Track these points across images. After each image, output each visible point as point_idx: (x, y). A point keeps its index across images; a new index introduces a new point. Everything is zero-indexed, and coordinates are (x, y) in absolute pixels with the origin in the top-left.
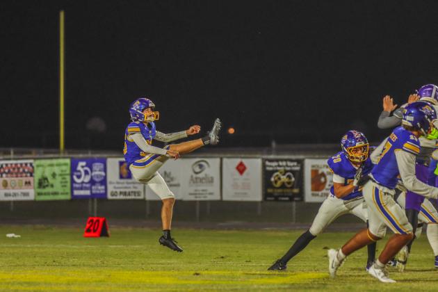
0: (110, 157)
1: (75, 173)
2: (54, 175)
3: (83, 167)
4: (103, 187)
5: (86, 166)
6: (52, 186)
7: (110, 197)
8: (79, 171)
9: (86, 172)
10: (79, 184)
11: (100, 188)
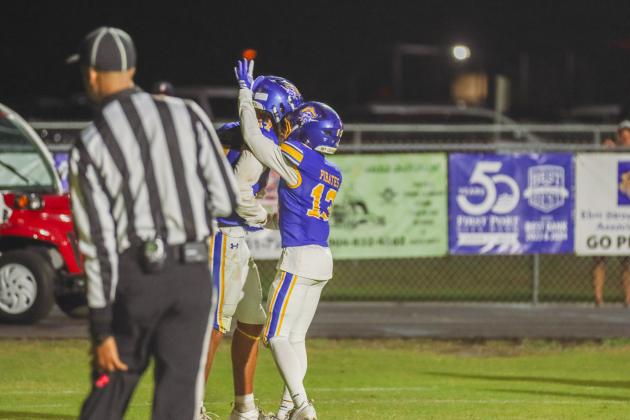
0: (582, 151)
1: (463, 190)
2: (388, 195)
3: (490, 175)
4: (563, 226)
5: (502, 171)
6: (381, 221)
7: (581, 248)
8: (479, 185)
9: (502, 189)
10: (475, 216)
11: (551, 226)
